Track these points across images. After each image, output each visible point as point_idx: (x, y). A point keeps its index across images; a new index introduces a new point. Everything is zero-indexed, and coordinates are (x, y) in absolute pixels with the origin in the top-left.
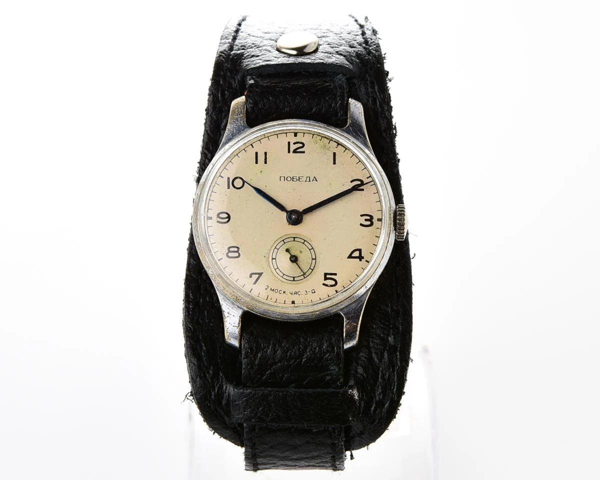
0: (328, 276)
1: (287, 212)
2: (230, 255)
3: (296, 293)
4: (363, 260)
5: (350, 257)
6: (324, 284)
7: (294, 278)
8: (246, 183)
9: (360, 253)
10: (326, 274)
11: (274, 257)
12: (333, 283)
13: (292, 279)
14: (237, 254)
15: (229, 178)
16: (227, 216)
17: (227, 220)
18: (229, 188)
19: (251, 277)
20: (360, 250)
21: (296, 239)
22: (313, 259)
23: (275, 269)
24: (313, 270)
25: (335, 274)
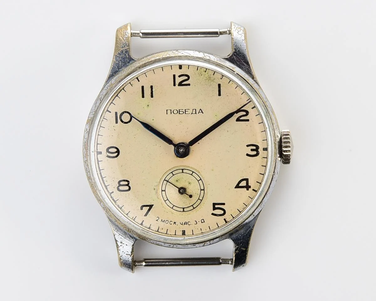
0: (216, 206)
1: (175, 145)
2: (121, 188)
3: (186, 223)
4: (249, 189)
5: (238, 186)
6: (213, 214)
7: (184, 208)
8: (134, 117)
9: (247, 183)
10: (214, 204)
11: (163, 189)
12: (222, 212)
13: (182, 210)
14: (127, 188)
15: (116, 113)
16: (116, 150)
17: (117, 154)
18: (117, 122)
19: (142, 209)
20: (247, 180)
21: (184, 171)
22: (201, 190)
23: (165, 201)
24: (201, 200)
25: (224, 204)
